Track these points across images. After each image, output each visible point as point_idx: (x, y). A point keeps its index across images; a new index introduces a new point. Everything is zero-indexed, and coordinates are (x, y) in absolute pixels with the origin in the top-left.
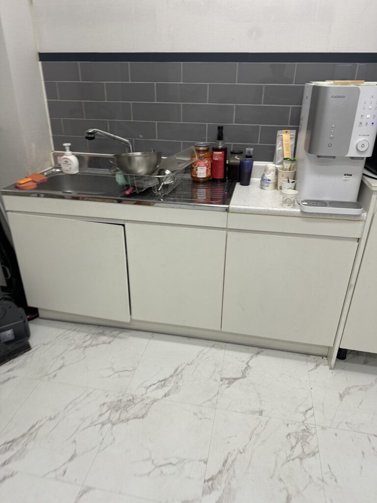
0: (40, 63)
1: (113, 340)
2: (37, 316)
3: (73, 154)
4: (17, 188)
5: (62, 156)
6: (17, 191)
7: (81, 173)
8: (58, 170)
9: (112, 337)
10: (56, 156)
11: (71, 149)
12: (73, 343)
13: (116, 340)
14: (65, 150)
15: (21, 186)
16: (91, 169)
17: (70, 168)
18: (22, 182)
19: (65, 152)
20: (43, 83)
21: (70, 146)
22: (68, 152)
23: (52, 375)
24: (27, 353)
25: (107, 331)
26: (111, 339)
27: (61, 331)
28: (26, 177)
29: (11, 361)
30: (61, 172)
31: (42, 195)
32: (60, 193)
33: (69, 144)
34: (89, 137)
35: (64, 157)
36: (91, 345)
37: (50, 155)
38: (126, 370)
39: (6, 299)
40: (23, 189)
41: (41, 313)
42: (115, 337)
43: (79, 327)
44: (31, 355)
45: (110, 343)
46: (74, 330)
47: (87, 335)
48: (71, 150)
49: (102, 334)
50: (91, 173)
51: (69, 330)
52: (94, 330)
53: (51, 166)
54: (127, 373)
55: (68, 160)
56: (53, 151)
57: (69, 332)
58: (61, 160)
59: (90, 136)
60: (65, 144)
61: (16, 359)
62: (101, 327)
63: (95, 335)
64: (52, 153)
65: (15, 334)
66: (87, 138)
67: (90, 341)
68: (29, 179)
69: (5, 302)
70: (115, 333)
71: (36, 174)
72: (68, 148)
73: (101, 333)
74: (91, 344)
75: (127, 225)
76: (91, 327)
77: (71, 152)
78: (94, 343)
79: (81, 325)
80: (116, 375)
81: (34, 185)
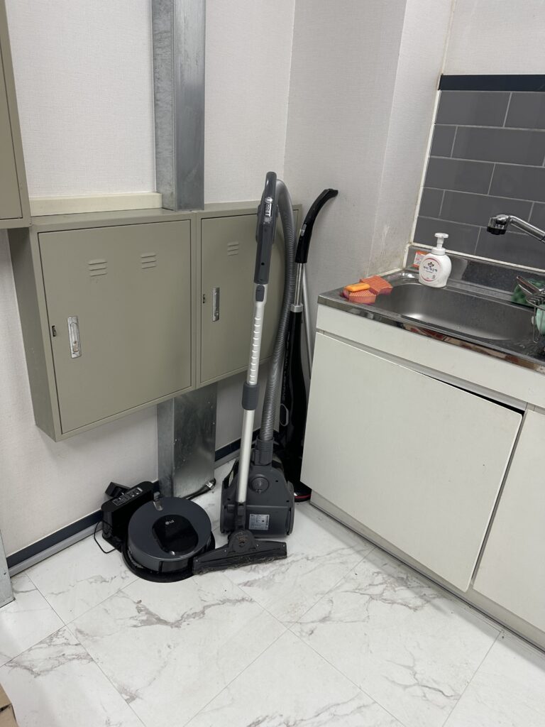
0: (439, 92)
1: (422, 606)
2: (308, 499)
3: (446, 253)
4: (343, 296)
5: (426, 253)
6: (343, 302)
7: (448, 288)
8: (410, 276)
9: (421, 597)
10: (412, 252)
11: (446, 245)
12: (353, 579)
13: (428, 608)
14: (435, 245)
15: (351, 295)
16: (469, 283)
17: (434, 277)
18: (354, 289)
19: (435, 248)
20: (433, 125)
21: (445, 240)
22: (439, 249)
23: (307, 628)
24: (278, 563)
25: (415, 582)
26: (419, 602)
27: (337, 544)
28: (361, 281)
29: (254, 566)
30: (416, 280)
31: (372, 316)
32: (398, 318)
33: (446, 236)
34: (494, 229)
35: (430, 255)
36: (380, 597)
37: (404, 248)
38: (440, 691)
39: (275, 465)
40: (353, 302)
41: (313, 498)
42: (428, 602)
43: (368, 550)
44: (283, 569)
45: (415, 609)
46: (358, 552)
47: (378, 573)
48: (444, 246)
49: (403, 582)
50: (468, 292)
51: (351, 547)
52: (392, 567)
53: (400, 266)
54: (440, 699)
55: (434, 262)
56: (411, 243)
57: (350, 551)
58: (421, 260)
59: (498, 227)
60: (438, 235)
61: (261, 566)
62: (403, 566)
63: (392, 579)
64: (408, 245)
65: (272, 523)
66: (490, 230)
67: (381, 588)
68: (366, 286)
69: (273, 470)
70: (428, 592)
71: (376, 278)
72: (440, 242)
73: (402, 579)
74: (381, 594)
75: (530, 414)
76: (387, 560)
77: (444, 249)
78: (387, 595)
79: (373, 547)
80: (418, 691)
81: (370, 297)
